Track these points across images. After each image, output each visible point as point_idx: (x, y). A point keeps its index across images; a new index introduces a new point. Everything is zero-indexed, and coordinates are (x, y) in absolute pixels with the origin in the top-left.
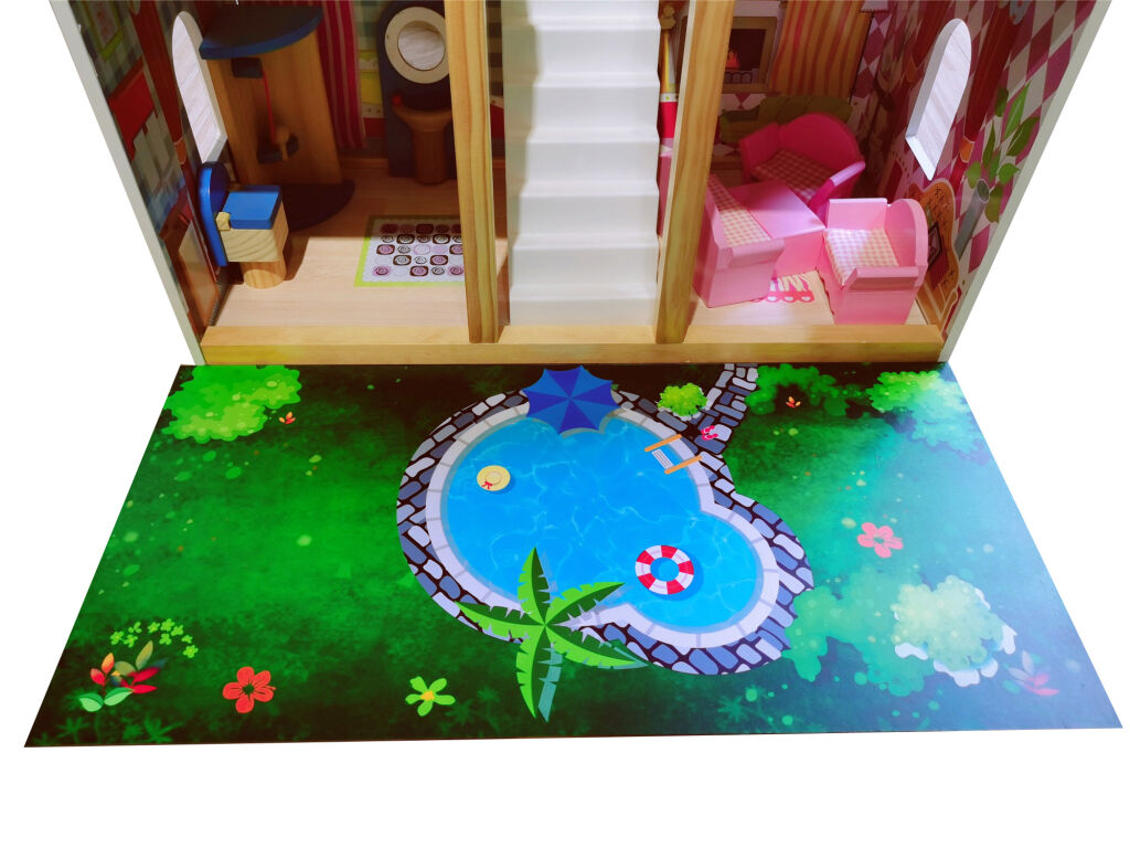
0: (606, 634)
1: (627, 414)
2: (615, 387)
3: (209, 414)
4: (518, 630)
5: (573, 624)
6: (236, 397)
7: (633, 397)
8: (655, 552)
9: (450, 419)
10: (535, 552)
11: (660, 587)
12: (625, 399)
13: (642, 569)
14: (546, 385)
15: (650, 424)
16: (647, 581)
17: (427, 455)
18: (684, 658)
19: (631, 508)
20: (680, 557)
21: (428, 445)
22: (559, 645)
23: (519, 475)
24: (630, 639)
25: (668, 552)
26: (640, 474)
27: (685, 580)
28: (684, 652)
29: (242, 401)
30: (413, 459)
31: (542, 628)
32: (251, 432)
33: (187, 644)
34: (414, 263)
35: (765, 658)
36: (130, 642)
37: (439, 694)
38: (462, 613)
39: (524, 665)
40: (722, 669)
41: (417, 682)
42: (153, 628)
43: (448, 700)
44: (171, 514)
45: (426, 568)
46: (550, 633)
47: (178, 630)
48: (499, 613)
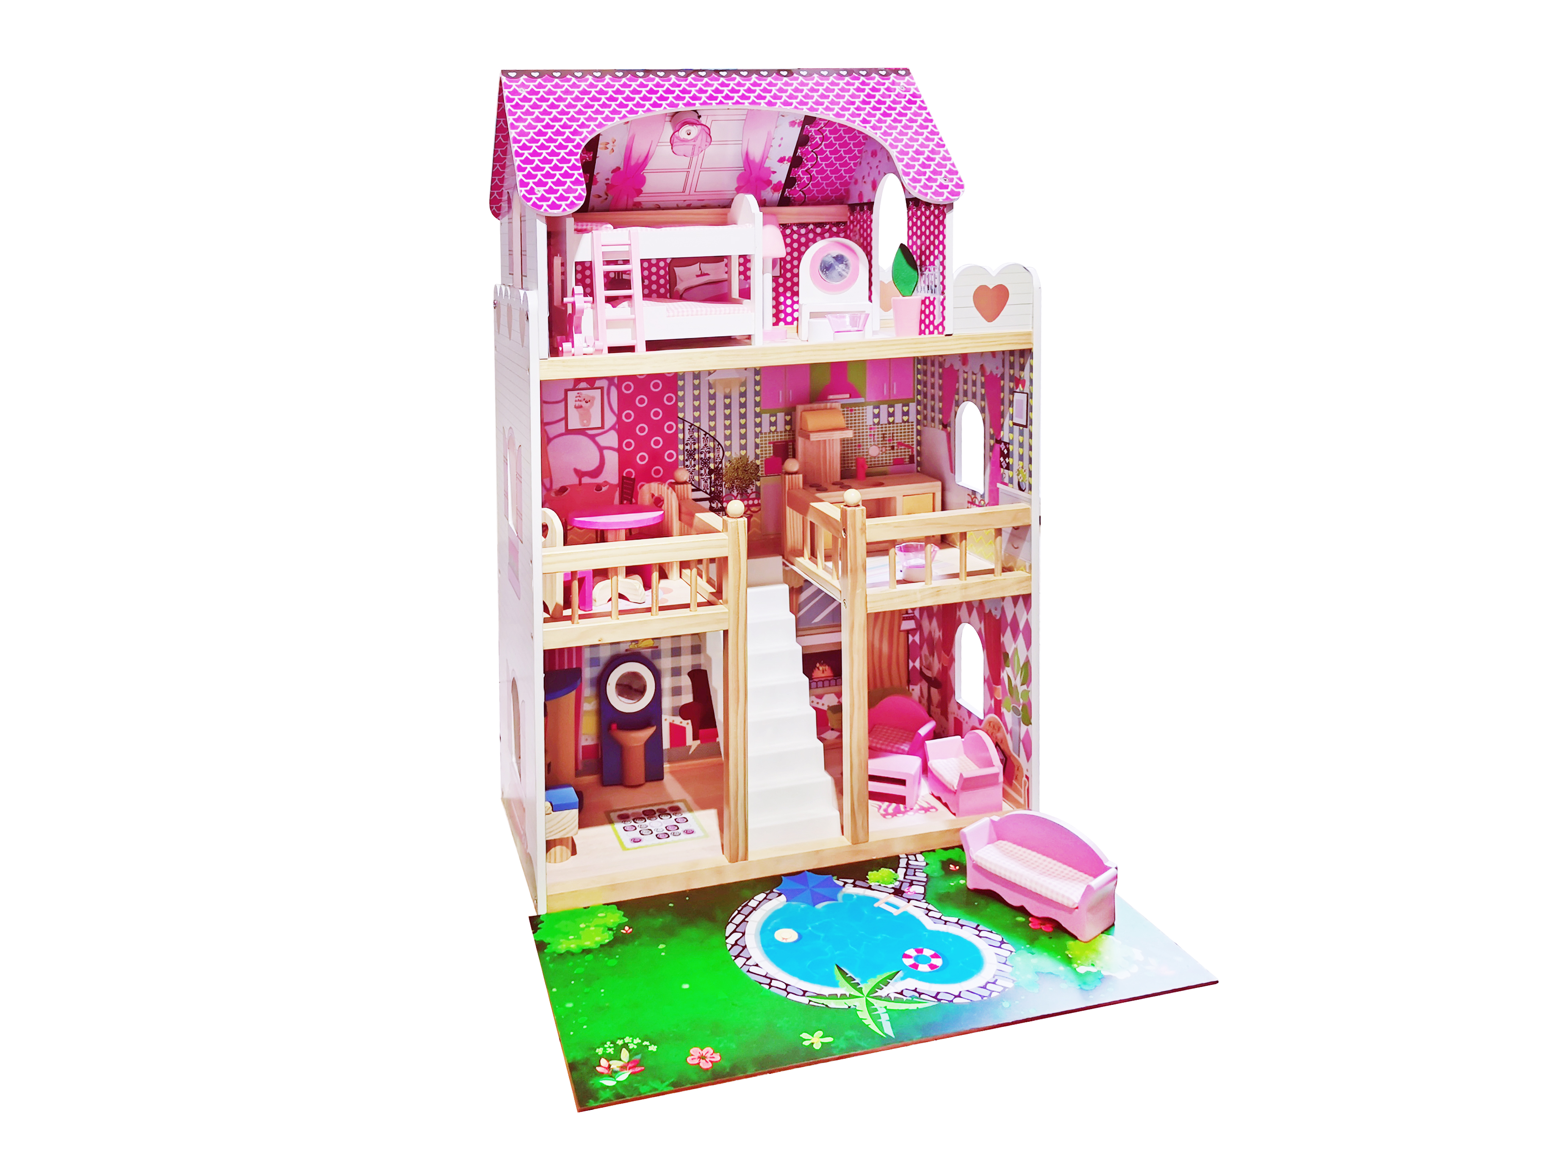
0: (904, 993)
1: (849, 889)
2: (835, 877)
3: (571, 937)
4: (851, 1002)
5: (879, 993)
6: (582, 926)
7: (852, 881)
8: (912, 952)
9: (737, 912)
10: (838, 967)
11: (924, 968)
12: (845, 883)
13: (908, 962)
14: (786, 883)
15: (868, 892)
17: (734, 931)
18: (959, 996)
19: (884, 935)
21: (731, 928)
22: (877, 1004)
23: (802, 932)
24: (920, 994)
25: (920, 951)
26: (879, 918)
27: (938, 962)
28: (957, 994)
29: (588, 927)
30: (727, 935)
31: (864, 998)
32: (607, 941)
33: (647, 1046)
34: (655, 833)
35: (1005, 988)
36: (611, 1051)
37: (822, 1037)
38: (810, 1001)
39: (864, 1015)
40: (982, 997)
41: (804, 1035)
42: (620, 1042)
43: (829, 1040)
44: (587, 990)
45: (772, 984)
46: (868, 998)
47: (637, 1041)
48: (833, 996)
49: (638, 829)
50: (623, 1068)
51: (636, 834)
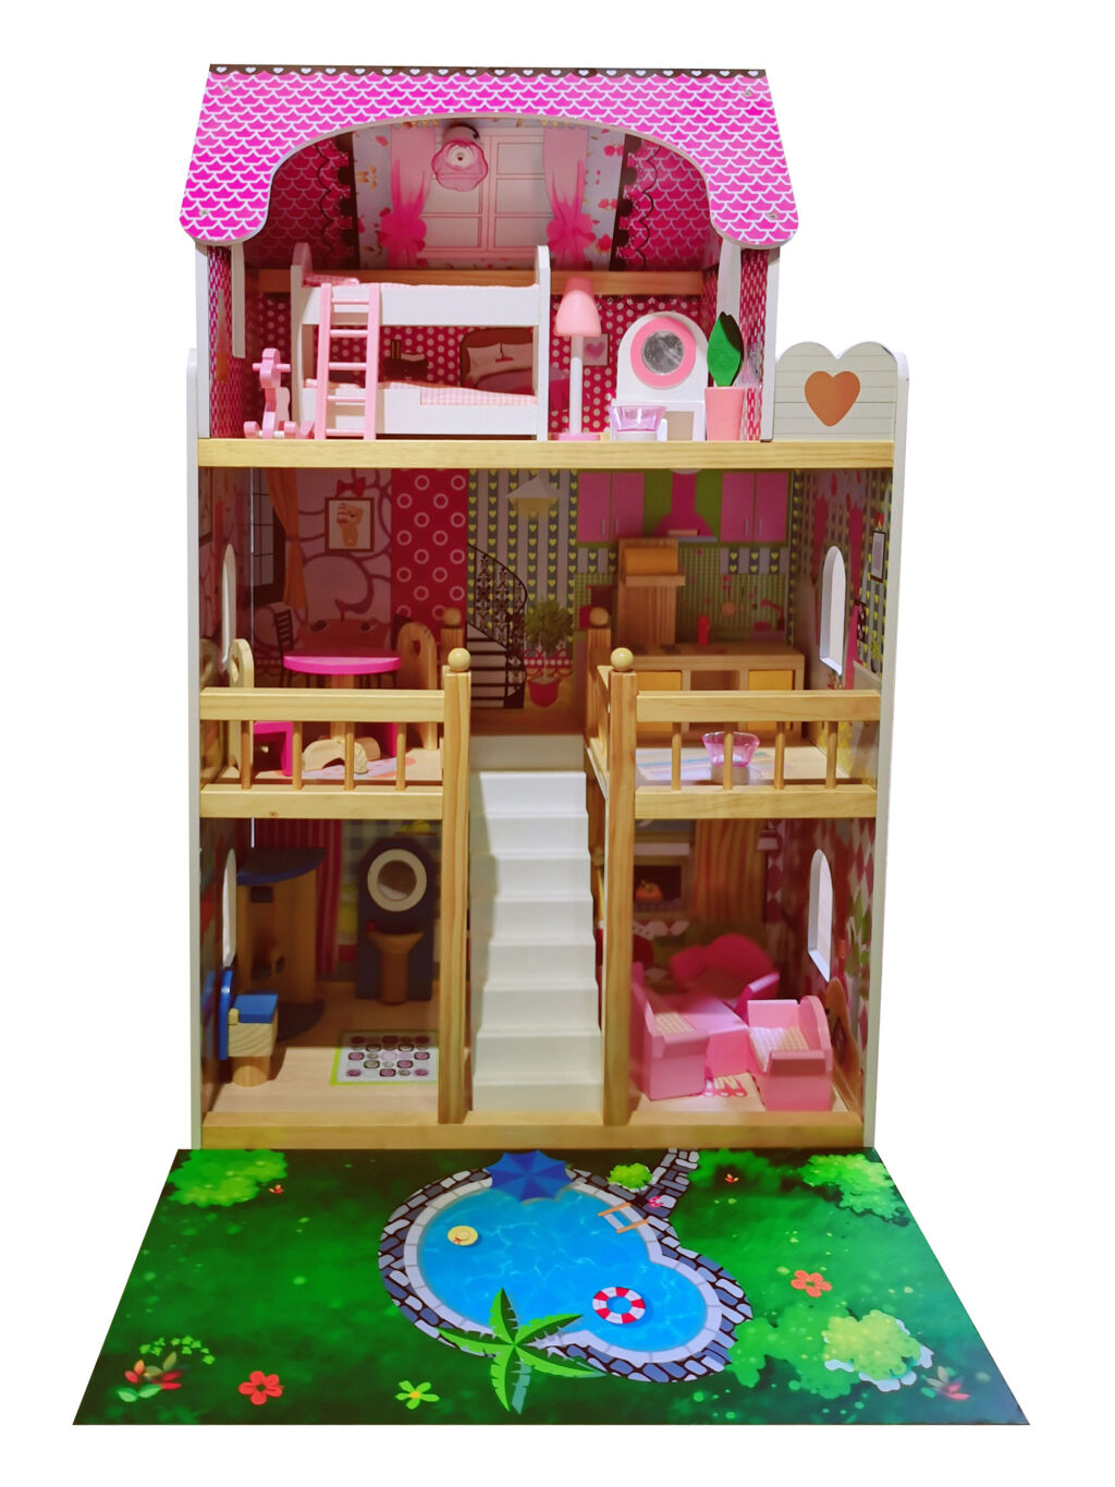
0: (568, 1352)
1: (581, 1186)
2: (569, 1166)
3: (208, 1186)
4: (490, 1349)
5: (540, 1344)
6: (230, 1173)
7: (587, 1174)
8: (611, 1292)
9: (421, 1190)
10: (504, 1295)
11: (615, 1318)
12: (579, 1176)
13: (600, 1305)
14: (505, 1164)
15: (602, 1195)
16: (603, 1313)
17: (403, 1217)
18: (640, 1371)
19: (588, 1259)
20: (632, 1296)
21: (403, 1210)
22: (526, 1359)
23: (486, 1234)
24: (590, 1356)
25: (622, 1292)
27: (637, 1313)
28: (638, 1366)
29: (235, 1176)
30: (391, 1220)
31: (510, 1348)
32: (246, 1199)
33: (205, 1354)
34: (382, 1067)
35: (710, 1370)
36: (157, 1351)
37: (425, 1393)
38: (441, 1336)
39: (498, 1374)
40: (671, 1378)
41: (405, 1385)
42: (175, 1342)
43: (434, 1398)
44: (182, 1260)
45: (407, 1301)
46: (519, 1351)
47: (197, 1344)
48: (474, 1336)
49: (365, 1059)
50: (157, 1380)
51: (358, 1065)
